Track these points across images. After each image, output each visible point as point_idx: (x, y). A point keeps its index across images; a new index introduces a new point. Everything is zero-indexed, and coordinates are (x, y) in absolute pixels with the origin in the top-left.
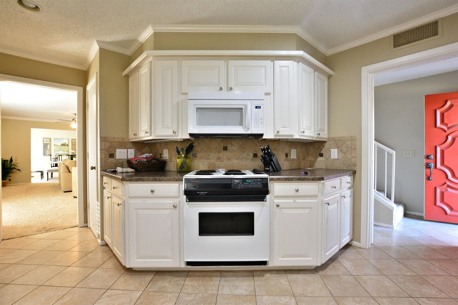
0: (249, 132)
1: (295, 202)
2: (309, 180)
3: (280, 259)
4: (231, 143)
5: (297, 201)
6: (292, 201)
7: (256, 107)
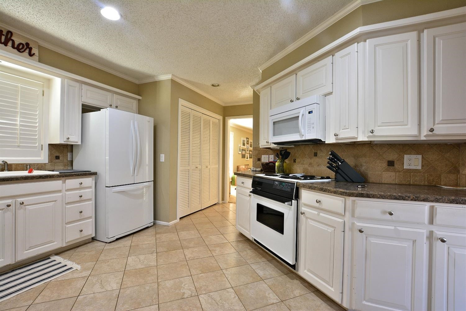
0: (303, 139)
1: (318, 215)
2: (331, 192)
3: (305, 271)
4: (321, 149)
5: (321, 214)
6: (316, 213)
7: (309, 113)
